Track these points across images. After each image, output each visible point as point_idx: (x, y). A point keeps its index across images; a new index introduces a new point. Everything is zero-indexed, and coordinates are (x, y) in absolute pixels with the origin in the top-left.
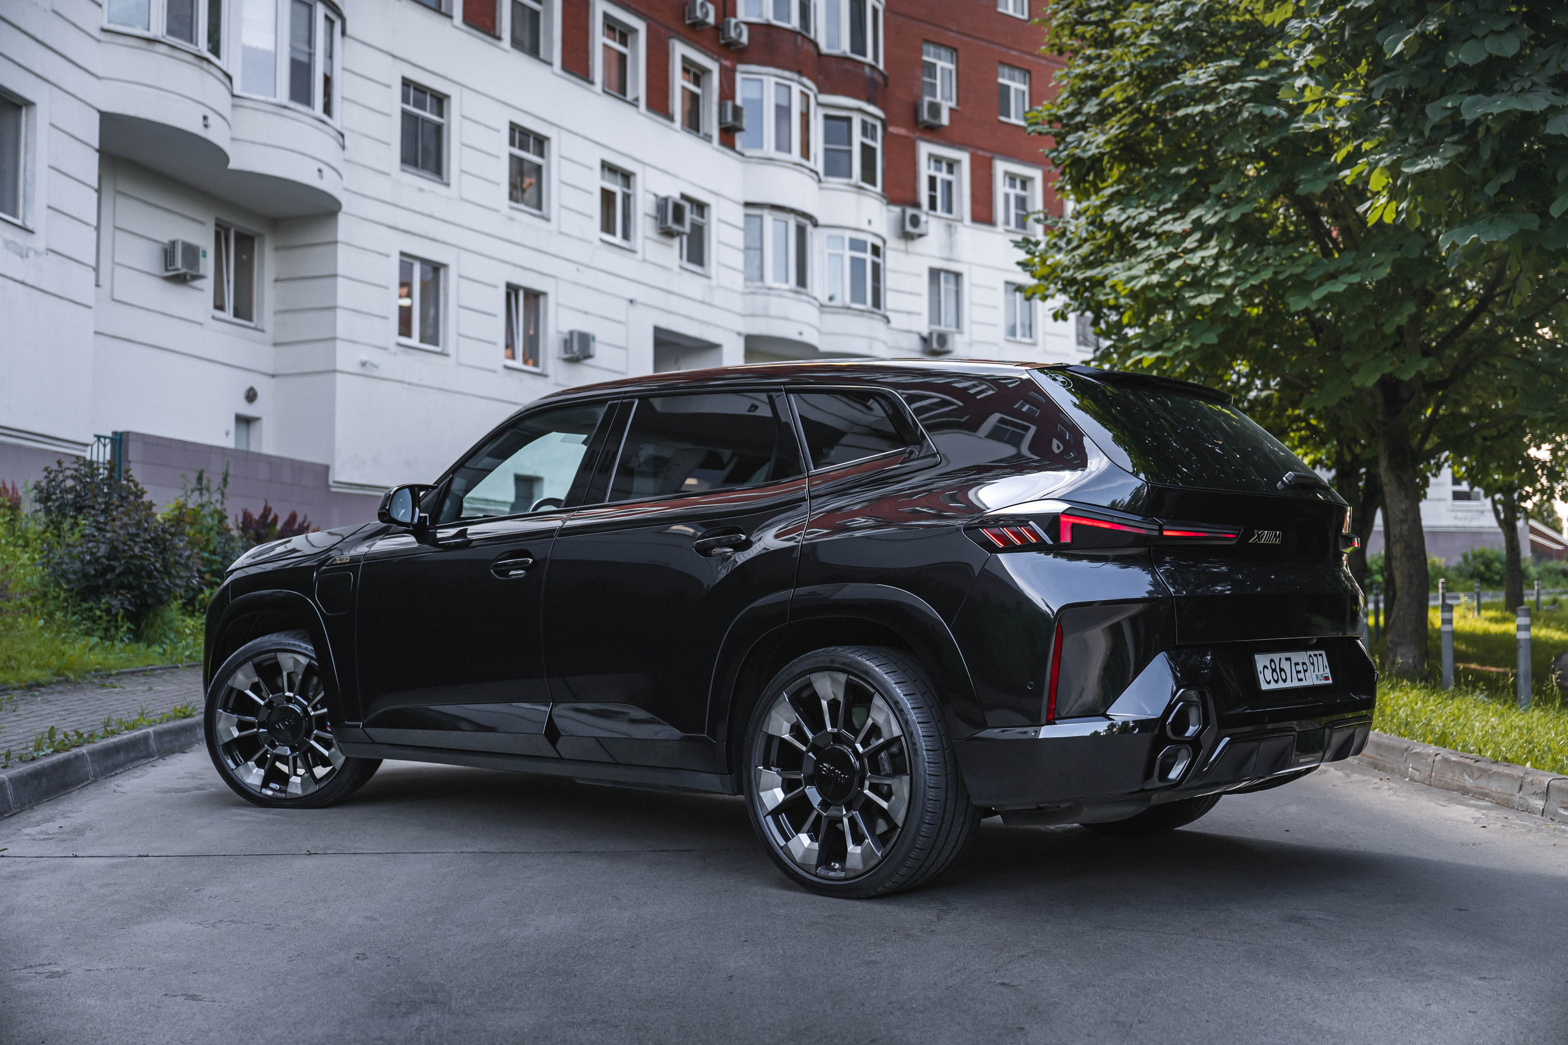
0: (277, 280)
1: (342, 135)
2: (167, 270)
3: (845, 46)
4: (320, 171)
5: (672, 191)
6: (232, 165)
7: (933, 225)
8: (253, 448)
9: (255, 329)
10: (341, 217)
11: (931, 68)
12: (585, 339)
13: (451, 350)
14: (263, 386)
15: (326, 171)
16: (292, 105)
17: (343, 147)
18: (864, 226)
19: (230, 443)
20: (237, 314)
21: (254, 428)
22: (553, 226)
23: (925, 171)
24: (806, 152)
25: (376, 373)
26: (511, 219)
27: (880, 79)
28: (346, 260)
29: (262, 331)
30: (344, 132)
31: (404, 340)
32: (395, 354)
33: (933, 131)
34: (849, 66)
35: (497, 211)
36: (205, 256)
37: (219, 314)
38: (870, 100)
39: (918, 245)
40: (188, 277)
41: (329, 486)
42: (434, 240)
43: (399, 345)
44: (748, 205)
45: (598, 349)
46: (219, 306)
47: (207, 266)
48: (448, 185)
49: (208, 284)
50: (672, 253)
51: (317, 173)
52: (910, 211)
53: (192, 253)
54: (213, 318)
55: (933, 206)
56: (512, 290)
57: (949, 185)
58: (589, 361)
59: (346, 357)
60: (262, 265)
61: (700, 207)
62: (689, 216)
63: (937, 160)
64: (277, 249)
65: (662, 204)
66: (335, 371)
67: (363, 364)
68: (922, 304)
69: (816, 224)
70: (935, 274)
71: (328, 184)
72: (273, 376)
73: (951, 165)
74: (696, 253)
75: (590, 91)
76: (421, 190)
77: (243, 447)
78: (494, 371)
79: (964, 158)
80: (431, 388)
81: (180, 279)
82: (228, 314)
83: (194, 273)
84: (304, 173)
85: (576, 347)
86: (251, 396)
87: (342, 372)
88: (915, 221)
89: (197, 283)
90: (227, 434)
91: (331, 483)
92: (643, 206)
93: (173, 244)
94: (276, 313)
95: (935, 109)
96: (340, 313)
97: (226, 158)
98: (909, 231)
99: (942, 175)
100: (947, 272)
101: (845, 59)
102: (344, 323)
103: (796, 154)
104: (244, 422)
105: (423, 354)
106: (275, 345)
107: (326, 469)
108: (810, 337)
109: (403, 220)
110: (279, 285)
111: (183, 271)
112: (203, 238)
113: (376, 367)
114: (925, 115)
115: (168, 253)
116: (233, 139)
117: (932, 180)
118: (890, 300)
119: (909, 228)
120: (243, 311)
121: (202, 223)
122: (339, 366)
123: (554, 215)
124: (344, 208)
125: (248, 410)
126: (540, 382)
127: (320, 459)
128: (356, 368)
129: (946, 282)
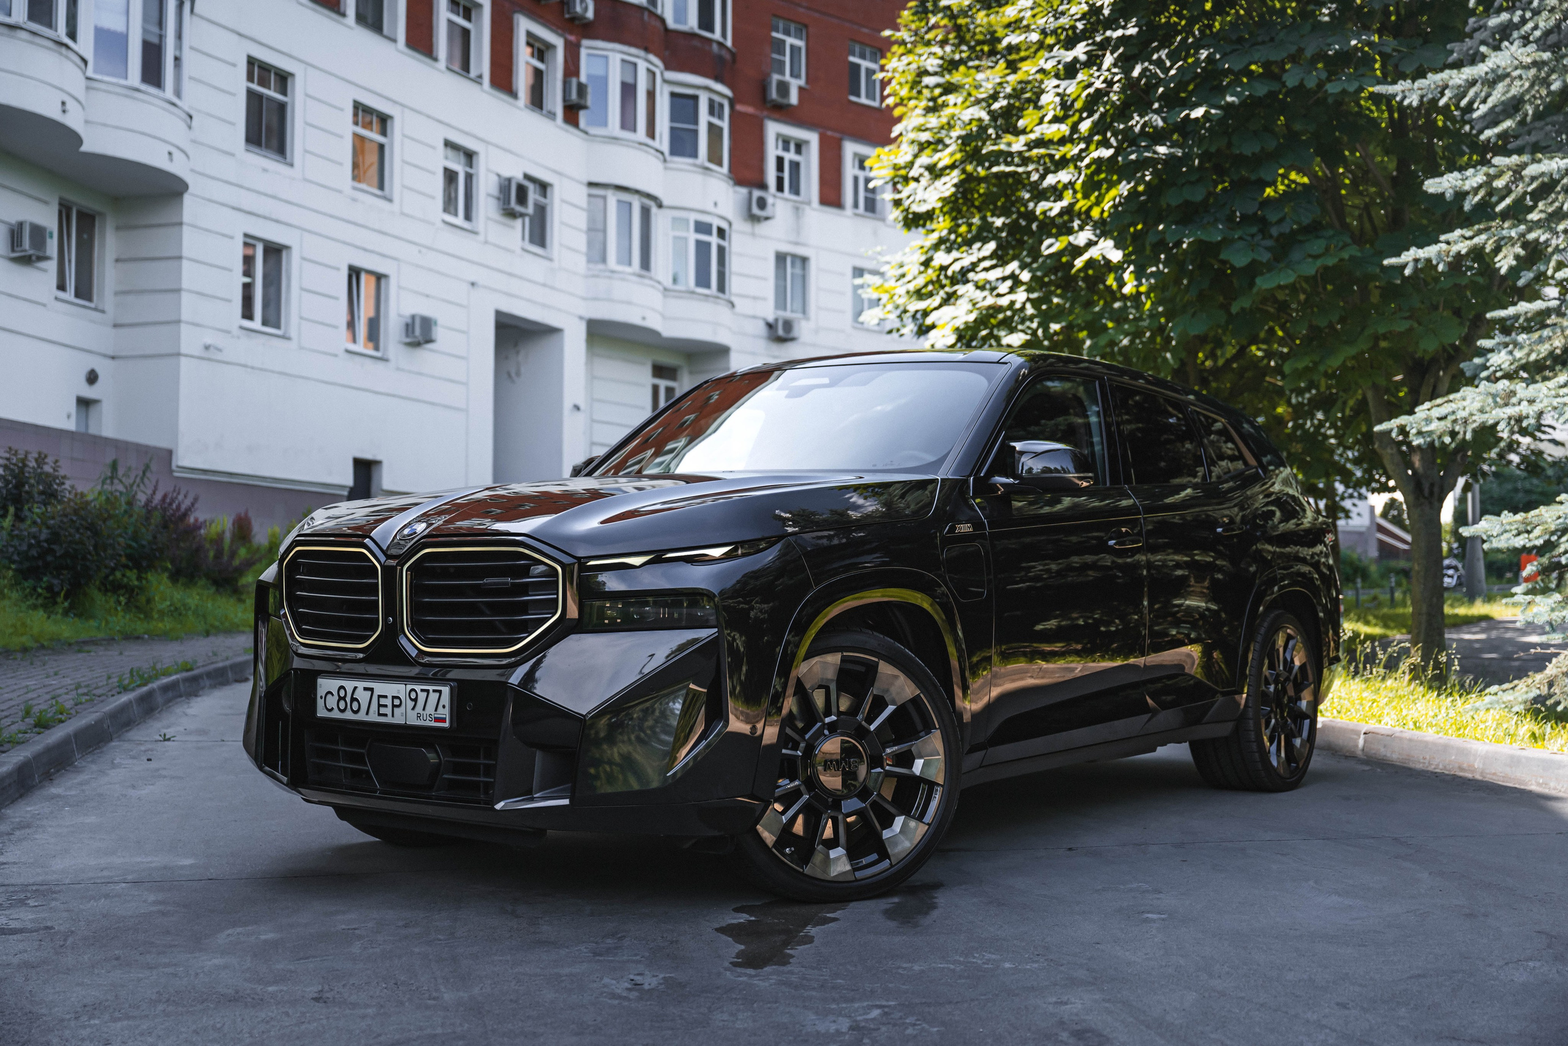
0: (117, 260)
1: (191, 117)
2: (13, 250)
3: (692, 22)
4: (170, 154)
5: (515, 172)
6: (85, 148)
7: (780, 205)
8: (93, 430)
9: (96, 309)
10: (187, 198)
11: (779, 46)
12: (427, 324)
13: (293, 333)
14: (103, 368)
15: (177, 154)
16: (144, 87)
17: (190, 127)
18: (710, 207)
19: (71, 425)
20: (78, 295)
21: (93, 410)
22: (395, 206)
23: (772, 151)
24: (651, 132)
25: (219, 356)
26: (354, 200)
27: (728, 56)
28: (191, 242)
29: (103, 312)
30: (192, 112)
31: (247, 323)
32: (238, 338)
33: (782, 112)
34: (696, 43)
35: (340, 192)
36: (51, 237)
37: (61, 294)
38: (717, 78)
39: (763, 228)
40: (34, 258)
41: (171, 471)
42: (277, 221)
43: (242, 328)
44: (591, 184)
45: (439, 333)
46: (61, 287)
47: (52, 247)
48: (292, 165)
49: (52, 266)
50: (515, 233)
51: (167, 155)
52: (757, 193)
53: (39, 234)
54: (56, 298)
55: (780, 187)
56: (354, 273)
57: (795, 166)
58: (430, 346)
59: (190, 340)
60: (103, 245)
61: (544, 187)
62: (533, 195)
63: (786, 143)
64: (118, 228)
65: (505, 185)
66: (179, 354)
67: (207, 348)
68: (768, 288)
69: (660, 206)
70: (781, 258)
71: (177, 167)
72: (113, 358)
73: (799, 147)
74: (539, 235)
75: (434, 68)
76: (265, 170)
77: (82, 430)
78: (336, 356)
79: (813, 138)
80: (273, 372)
81: (26, 260)
82: (69, 295)
83: (41, 254)
84: (154, 156)
85: (418, 331)
86: (92, 378)
87: (186, 356)
88: (762, 204)
89: (43, 265)
90: (69, 417)
91: (174, 467)
92: (486, 187)
93: (21, 225)
94: (116, 293)
95: (784, 88)
96: (185, 297)
97: (77, 139)
98: (758, 210)
99: (790, 156)
100: (794, 256)
101: (692, 35)
102: (189, 306)
103: (641, 134)
104: (84, 403)
105: (267, 337)
106: (115, 326)
107: (170, 453)
108: (654, 323)
109: (248, 201)
110: (120, 265)
111: (31, 252)
112: (47, 217)
113: (220, 350)
114: (774, 94)
115: (15, 234)
116: (87, 122)
117: (780, 161)
118: (735, 284)
119: (756, 210)
120: (84, 291)
121: (46, 203)
122: (183, 350)
123: (396, 197)
124: (191, 190)
125: (89, 392)
126: (380, 365)
127: (163, 444)
128: (197, 351)
129: (792, 266)
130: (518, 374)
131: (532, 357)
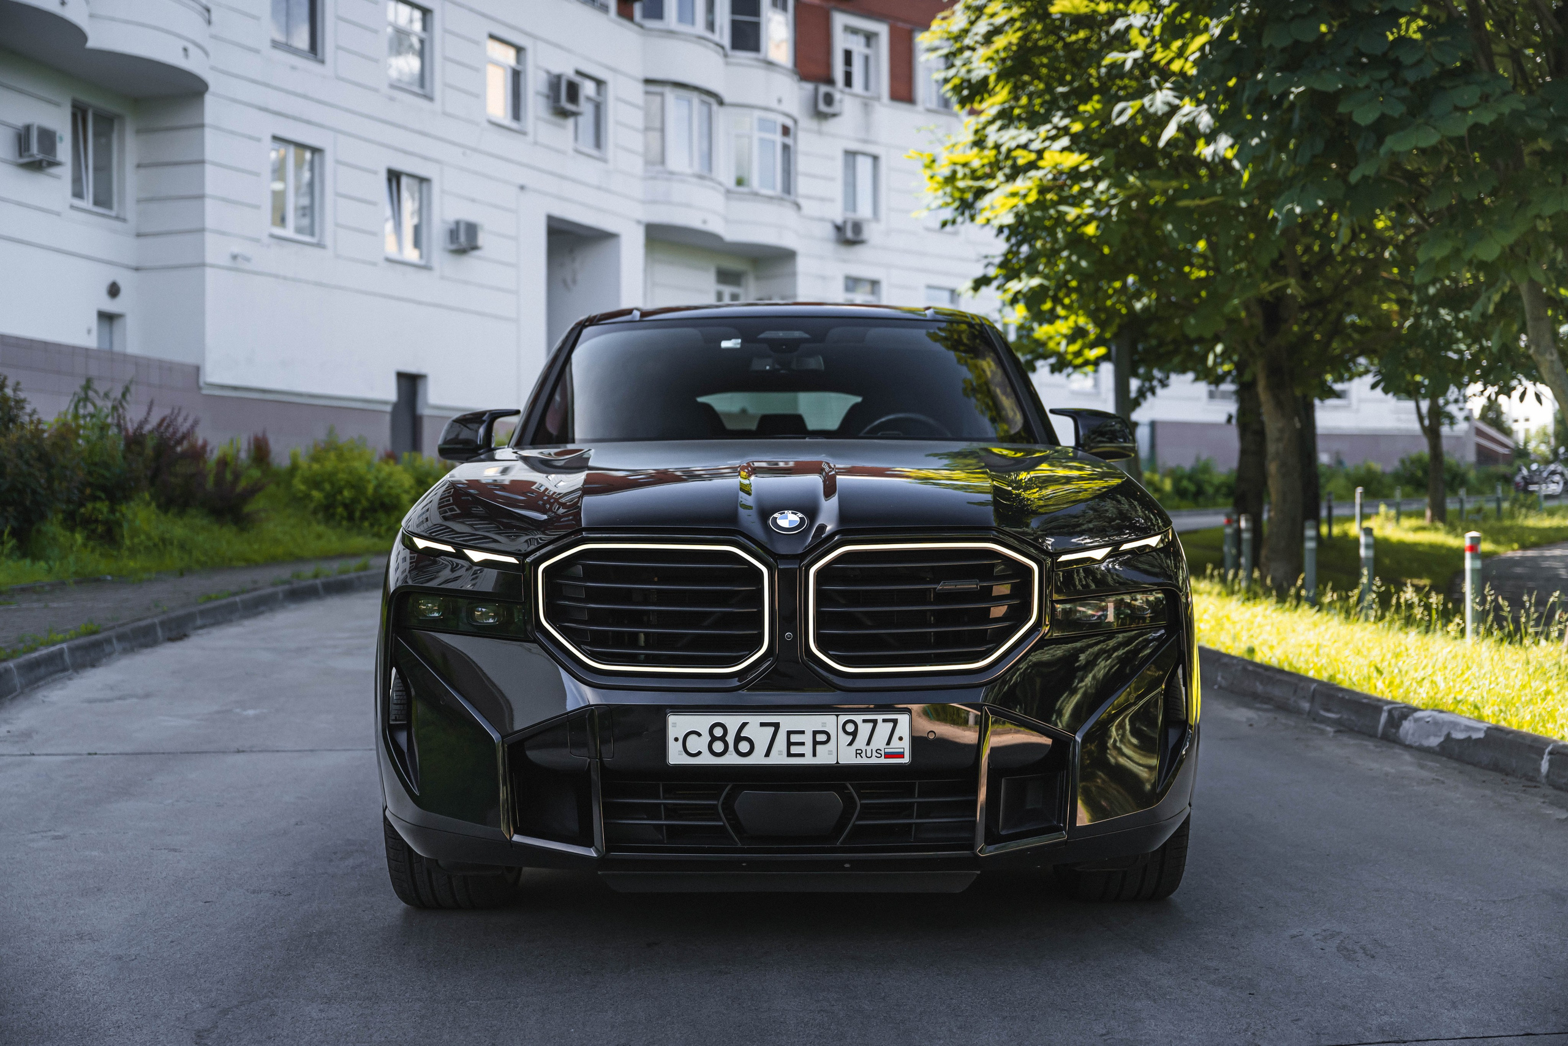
0: (139, 166)
1: (208, 10)
2: (21, 155)
4: (185, 50)
5: (566, 68)
6: (91, 44)
7: (847, 103)
8: (117, 348)
9: (117, 218)
10: (208, 99)
12: (472, 229)
13: (328, 241)
14: (125, 280)
15: (192, 49)
17: (209, 22)
18: (774, 104)
19: (91, 341)
20: (96, 203)
21: (117, 324)
22: (437, 105)
23: (841, 41)
24: (711, 26)
25: (248, 266)
26: (392, 99)
28: (214, 145)
29: (124, 220)
30: (210, 6)
31: (278, 231)
32: (269, 246)
33: (850, 3)
35: (376, 90)
36: (61, 139)
37: (77, 202)
39: (831, 125)
40: (44, 164)
41: (199, 388)
42: (308, 122)
43: (272, 236)
44: (648, 81)
45: (484, 239)
46: (78, 194)
47: (64, 151)
48: (322, 62)
49: (66, 172)
50: (566, 135)
51: (181, 52)
52: (823, 89)
53: (48, 138)
54: (72, 207)
55: (848, 83)
56: (394, 177)
57: (866, 59)
58: (475, 253)
59: (215, 250)
60: (122, 150)
61: (597, 82)
62: (586, 92)
63: (854, 31)
64: (139, 132)
65: (555, 82)
66: (203, 265)
67: (235, 257)
68: (836, 190)
69: (721, 103)
70: (851, 155)
71: (194, 64)
72: (137, 269)
73: (869, 38)
74: (593, 135)
76: (294, 68)
77: (106, 346)
78: (374, 264)
79: (882, 30)
80: (307, 282)
81: (36, 166)
82: (87, 203)
83: (50, 158)
84: (167, 52)
85: (463, 238)
86: (114, 291)
87: (212, 266)
88: (829, 99)
89: (54, 170)
90: (89, 331)
91: (201, 383)
92: (535, 85)
93: (28, 128)
94: (139, 201)
96: (209, 203)
97: (82, 36)
98: (822, 110)
99: (859, 49)
100: (864, 154)
102: (213, 214)
103: (700, 27)
104: (107, 318)
105: (299, 246)
106: (139, 235)
107: (197, 370)
108: (716, 226)
109: (275, 100)
110: (142, 171)
111: (39, 157)
112: (59, 121)
113: (249, 260)
115: (22, 138)
116: (92, 16)
117: (848, 55)
118: (802, 185)
119: (822, 107)
120: (103, 200)
121: (57, 105)
122: (209, 260)
123: (438, 94)
124: (212, 88)
125: (111, 306)
126: (424, 275)
127: (190, 359)
128: (226, 261)
129: (864, 165)
130: (574, 281)
131: (587, 264)
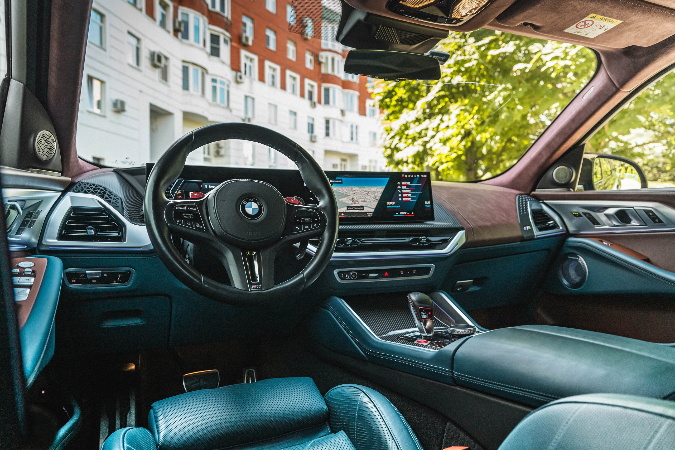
3: (218, 8)
5: (157, 49)
7: (246, 79)
11: (245, 25)
12: (123, 103)
18: (224, 76)
22: (107, 53)
23: (243, 60)
24: (204, 45)
26: (89, 47)
27: (229, 23)
33: (245, 46)
34: (220, 17)
38: (227, 30)
39: (241, 86)
44: (184, 61)
45: (127, 108)
50: (156, 74)
52: (239, 74)
55: (245, 73)
56: (90, 78)
57: (250, 67)
58: (124, 113)
61: (166, 58)
62: (163, 60)
63: (247, 57)
65: (152, 55)
68: (242, 107)
69: (207, 73)
70: (246, 97)
73: (251, 60)
74: (165, 76)
78: (82, 112)
79: (256, 58)
85: (119, 106)
88: (241, 77)
92: (145, 55)
95: (247, 39)
98: (238, 81)
99: (248, 63)
100: (250, 97)
101: (217, 13)
103: (201, 45)
108: (206, 114)
114: (244, 40)
117: (245, 65)
118: (232, 105)
119: (239, 79)
123: (108, 50)
126: (103, 119)
129: (250, 100)
130: (157, 129)
131: (162, 123)
